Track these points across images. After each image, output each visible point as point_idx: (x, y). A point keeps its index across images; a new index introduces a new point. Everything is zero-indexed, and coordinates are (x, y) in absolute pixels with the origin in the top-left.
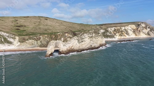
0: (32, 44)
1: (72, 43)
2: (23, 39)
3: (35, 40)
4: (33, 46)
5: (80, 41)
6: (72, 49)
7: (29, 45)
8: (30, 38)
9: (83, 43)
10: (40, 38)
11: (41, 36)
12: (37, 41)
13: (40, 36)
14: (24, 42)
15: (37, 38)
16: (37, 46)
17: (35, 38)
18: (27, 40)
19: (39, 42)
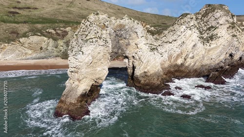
0: (41, 48)
1: (179, 42)
2: (13, 32)
3: (49, 38)
4: (43, 55)
5: (205, 36)
6: (176, 65)
7: (30, 52)
8: (35, 32)
9: (214, 44)
10: (66, 33)
11: (70, 28)
12: (55, 40)
13: (65, 27)
14: (14, 40)
15: (57, 33)
16: (55, 53)
17: (49, 33)
18: (25, 35)
19: (61, 43)
